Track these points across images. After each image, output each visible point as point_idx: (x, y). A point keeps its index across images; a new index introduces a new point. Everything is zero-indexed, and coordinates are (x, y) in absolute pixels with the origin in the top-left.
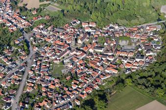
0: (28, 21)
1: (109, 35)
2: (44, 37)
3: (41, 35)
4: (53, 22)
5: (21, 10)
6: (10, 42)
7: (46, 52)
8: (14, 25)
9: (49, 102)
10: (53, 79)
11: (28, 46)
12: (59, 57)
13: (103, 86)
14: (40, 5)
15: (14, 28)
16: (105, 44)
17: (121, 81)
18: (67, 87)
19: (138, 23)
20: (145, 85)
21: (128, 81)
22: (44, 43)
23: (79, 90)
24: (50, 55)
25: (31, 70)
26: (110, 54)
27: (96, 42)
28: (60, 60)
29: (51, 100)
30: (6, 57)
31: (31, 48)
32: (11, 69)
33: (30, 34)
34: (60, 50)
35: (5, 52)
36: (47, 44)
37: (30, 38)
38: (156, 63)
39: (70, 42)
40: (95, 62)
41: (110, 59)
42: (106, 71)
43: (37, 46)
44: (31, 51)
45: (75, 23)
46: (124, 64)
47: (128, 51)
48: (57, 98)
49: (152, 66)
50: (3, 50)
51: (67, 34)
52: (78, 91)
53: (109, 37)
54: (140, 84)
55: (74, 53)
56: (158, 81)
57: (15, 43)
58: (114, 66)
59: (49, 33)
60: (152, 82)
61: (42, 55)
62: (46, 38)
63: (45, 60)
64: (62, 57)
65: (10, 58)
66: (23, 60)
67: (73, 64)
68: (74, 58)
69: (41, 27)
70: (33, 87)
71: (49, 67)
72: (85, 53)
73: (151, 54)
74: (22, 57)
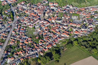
1: (66, 12)
2: (24, 10)
3: (22, 9)
4: (31, 1)
6: (2, 12)
7: (24, 20)
8: (6, 1)
9: (24, 52)
10: (27, 38)
11: (13, 15)
12: (32, 24)
13: (59, 45)
15: (5, 3)
16: (63, 18)
17: (70, 43)
18: (36, 43)
20: (86, 46)
21: (75, 43)
22: (23, 14)
23: (43, 46)
24: (27, 22)
25: (14, 31)
26: (65, 24)
27: (57, 16)
28: (33, 26)
29: (25, 51)
31: (15, 17)
32: (1, 29)
33: (15, 8)
34: (33, 20)
36: (26, 15)
37: (15, 10)
38: (95, 32)
39: (40, 15)
40: (55, 29)
41: (65, 28)
42: (62, 35)
43: (19, 16)
44: (15, 19)
45: (45, 2)
46: (74, 32)
47: (77, 23)
48: (29, 50)
49: (91, 34)
51: (39, 9)
53: (66, 13)
54: (82, 45)
55: (42, 22)
56: (94, 44)
57: (5, 13)
58: (67, 32)
59: (27, 8)
60: (90, 44)
61: (22, 22)
62: (25, 11)
63: (23, 25)
64: (34, 24)
65: (1, 22)
66: (9, 24)
67: (41, 29)
68: (42, 25)
69: (23, 3)
70: (14, 42)
71: (25, 30)
72: (50, 22)
73: (92, 26)
74: (8, 22)
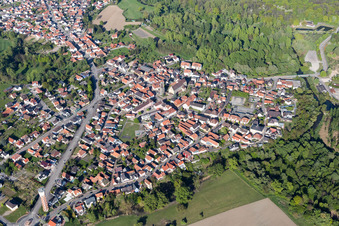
0: (102, 49)
1: (218, 87)
2: (120, 75)
3: (116, 73)
4: (139, 55)
5: (96, 30)
6: (69, 77)
8: (81, 52)
9: (107, 177)
10: (120, 143)
11: (94, 87)
12: (136, 110)
13: (192, 165)
14: (126, 27)
15: (80, 57)
16: (209, 99)
17: (221, 161)
18: (138, 158)
19: (267, 72)
20: (256, 173)
21: (232, 163)
22: (118, 85)
23: (154, 165)
24: (124, 105)
25: (90, 125)
26: (214, 116)
27: (197, 95)
28: (136, 114)
29: (109, 174)
30: (58, 99)
31: (97, 91)
32: (61, 119)
33: (101, 69)
34: (140, 100)
35: (59, 91)
36: (123, 87)
37: (99, 75)
38: (281, 139)
39: (157, 89)
40: (189, 125)
41: (211, 124)
42: (202, 141)
43: (106, 89)
44: (96, 96)
45: (172, 60)
46: (232, 135)
47: (241, 115)
48: (119, 173)
49: (273, 144)
50: (57, 87)
51: (155, 75)
52: (152, 167)
53: (218, 90)
54: (248, 170)
55: (160, 106)
56: (277, 169)
57: (75, 79)
58: (214, 135)
59: (130, 71)
60: (268, 169)
61: (111, 103)
62: (122, 78)
63: (113, 111)
64: (140, 110)
65: (63, 102)
66: (81, 107)
67: (153, 124)
68: (157, 115)
69: (120, 59)
70: (87, 151)
71: (117, 124)
72: (176, 109)
73: (276, 124)
74: (81, 103)
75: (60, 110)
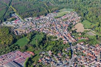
0: (75, 39)
2: (82, 49)
3: (80, 48)
4: (90, 42)
5: (73, 32)
6: (62, 49)
7: (81, 59)
11: (72, 54)
12: (88, 63)
14: (84, 31)
22: (81, 53)
24: (83, 61)
28: (88, 65)
30: (58, 58)
32: (59, 65)
33: (75, 47)
34: (90, 60)
36: (83, 54)
37: (74, 49)
39: (97, 56)
43: (76, 55)
44: (73, 57)
50: (58, 53)
51: (96, 50)
57: (65, 50)
59: (86, 48)
61: (78, 60)
62: (83, 51)
63: (79, 63)
64: (90, 64)
65: (60, 59)
66: (67, 61)
68: (97, 66)
69: (82, 43)
74: (66, 59)
75: (58, 62)
